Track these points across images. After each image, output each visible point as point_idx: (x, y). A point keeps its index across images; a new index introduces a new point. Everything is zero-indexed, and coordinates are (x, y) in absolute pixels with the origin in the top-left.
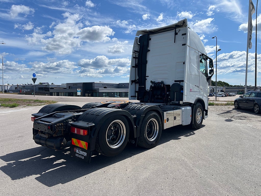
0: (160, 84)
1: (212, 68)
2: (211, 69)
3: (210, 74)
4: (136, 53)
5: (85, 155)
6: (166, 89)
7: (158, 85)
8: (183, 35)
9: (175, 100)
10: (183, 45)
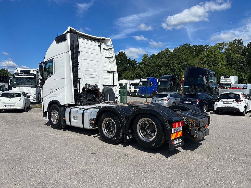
7: (94, 87)
8: (104, 49)
9: (109, 100)
10: (106, 57)
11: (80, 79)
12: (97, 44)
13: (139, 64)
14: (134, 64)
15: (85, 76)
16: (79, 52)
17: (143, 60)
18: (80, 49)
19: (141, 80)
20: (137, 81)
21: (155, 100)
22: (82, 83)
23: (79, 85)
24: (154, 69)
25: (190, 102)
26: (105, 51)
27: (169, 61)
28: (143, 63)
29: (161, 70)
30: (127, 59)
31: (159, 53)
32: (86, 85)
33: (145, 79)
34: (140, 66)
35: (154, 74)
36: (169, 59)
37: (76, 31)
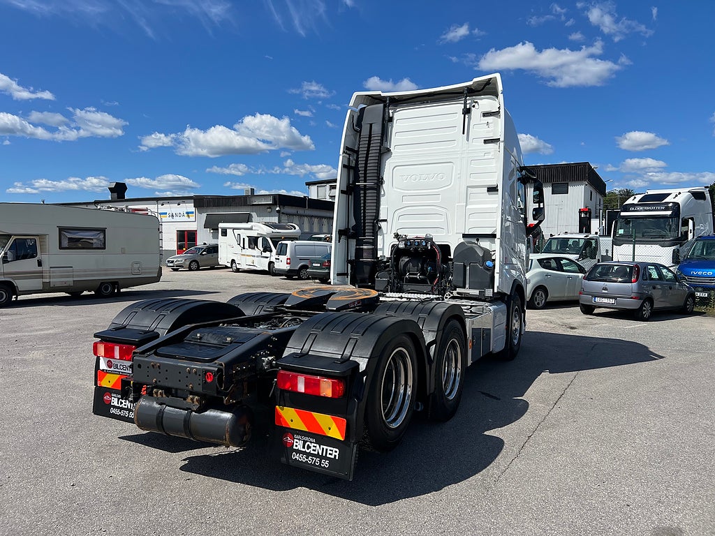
0: (424, 244)
1: (539, 206)
2: (536, 206)
3: (535, 219)
4: (349, 155)
5: (330, 454)
6: (439, 256)
7: (417, 244)
9: (467, 286)
11: (385, 220)
12: (458, 107)
15: (400, 211)
16: (389, 150)
22: (389, 231)
32: (396, 236)
37: (383, 95)
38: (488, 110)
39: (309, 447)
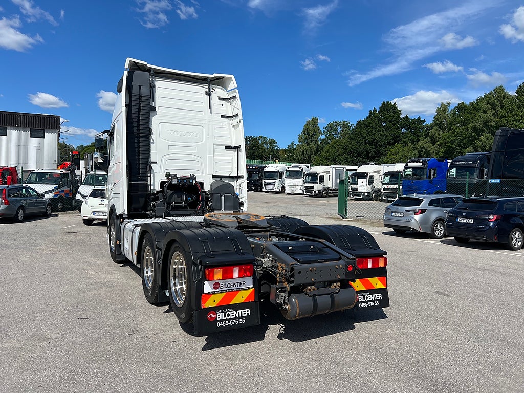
0: (191, 181)
5: (378, 298)
7: (185, 181)
8: (220, 99)
9: (223, 209)
10: (223, 116)
11: (155, 163)
12: (203, 89)
13: (428, 127)
14: (416, 127)
15: (166, 156)
16: (154, 109)
17: (436, 119)
18: (158, 103)
19: (407, 165)
20: (399, 167)
21: (392, 212)
22: (158, 171)
23: (150, 176)
24: (464, 138)
25: (470, 220)
26: (223, 102)
27: (502, 117)
28: (436, 124)
29: (481, 141)
30: (401, 116)
31: (480, 100)
32: (168, 175)
33: (417, 162)
34: (428, 133)
35: (462, 150)
36: (501, 112)
37: (148, 65)
38: (221, 96)
39: (367, 298)
